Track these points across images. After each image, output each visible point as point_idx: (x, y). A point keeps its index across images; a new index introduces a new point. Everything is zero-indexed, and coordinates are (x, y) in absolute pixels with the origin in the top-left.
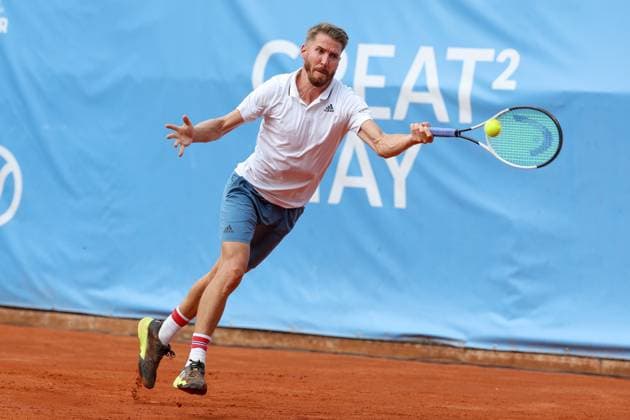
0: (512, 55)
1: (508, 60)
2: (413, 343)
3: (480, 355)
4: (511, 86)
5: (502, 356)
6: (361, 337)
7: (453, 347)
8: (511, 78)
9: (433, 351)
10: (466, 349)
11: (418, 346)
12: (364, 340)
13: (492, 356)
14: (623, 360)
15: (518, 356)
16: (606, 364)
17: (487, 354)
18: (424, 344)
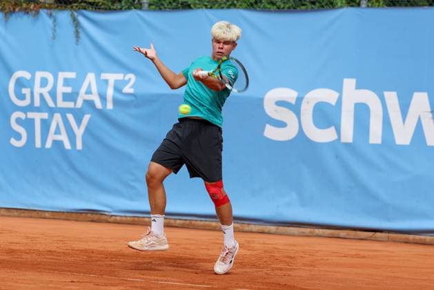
0: (132, 76)
1: (130, 79)
2: (87, 213)
3: (118, 218)
4: (132, 91)
5: (128, 219)
6: (62, 210)
7: (106, 215)
8: (132, 87)
9: (96, 217)
10: (112, 216)
11: (89, 215)
12: (63, 212)
13: (124, 219)
14: (186, 220)
15: (136, 219)
16: (178, 222)
17: (122, 218)
18: (92, 214)
